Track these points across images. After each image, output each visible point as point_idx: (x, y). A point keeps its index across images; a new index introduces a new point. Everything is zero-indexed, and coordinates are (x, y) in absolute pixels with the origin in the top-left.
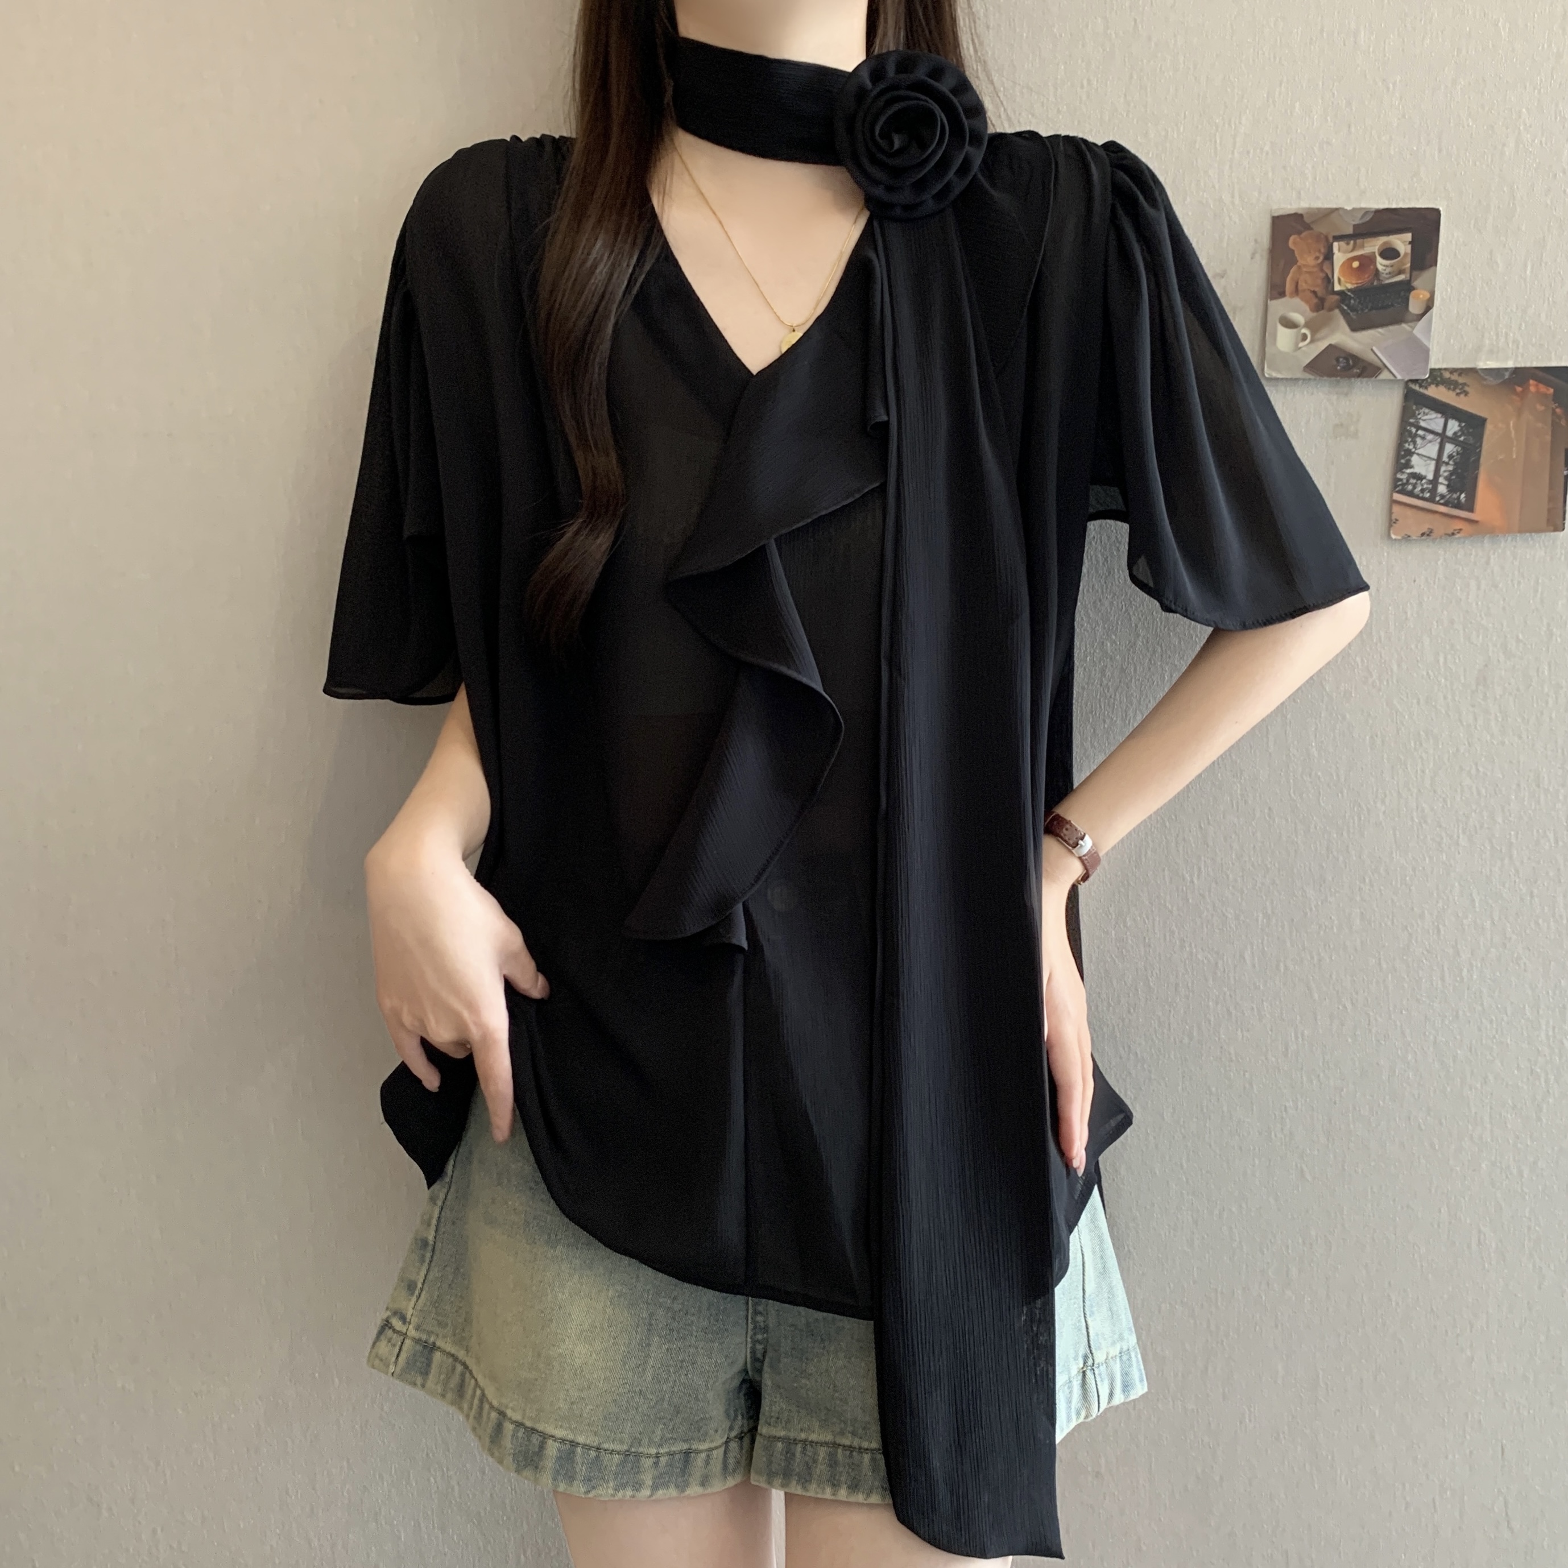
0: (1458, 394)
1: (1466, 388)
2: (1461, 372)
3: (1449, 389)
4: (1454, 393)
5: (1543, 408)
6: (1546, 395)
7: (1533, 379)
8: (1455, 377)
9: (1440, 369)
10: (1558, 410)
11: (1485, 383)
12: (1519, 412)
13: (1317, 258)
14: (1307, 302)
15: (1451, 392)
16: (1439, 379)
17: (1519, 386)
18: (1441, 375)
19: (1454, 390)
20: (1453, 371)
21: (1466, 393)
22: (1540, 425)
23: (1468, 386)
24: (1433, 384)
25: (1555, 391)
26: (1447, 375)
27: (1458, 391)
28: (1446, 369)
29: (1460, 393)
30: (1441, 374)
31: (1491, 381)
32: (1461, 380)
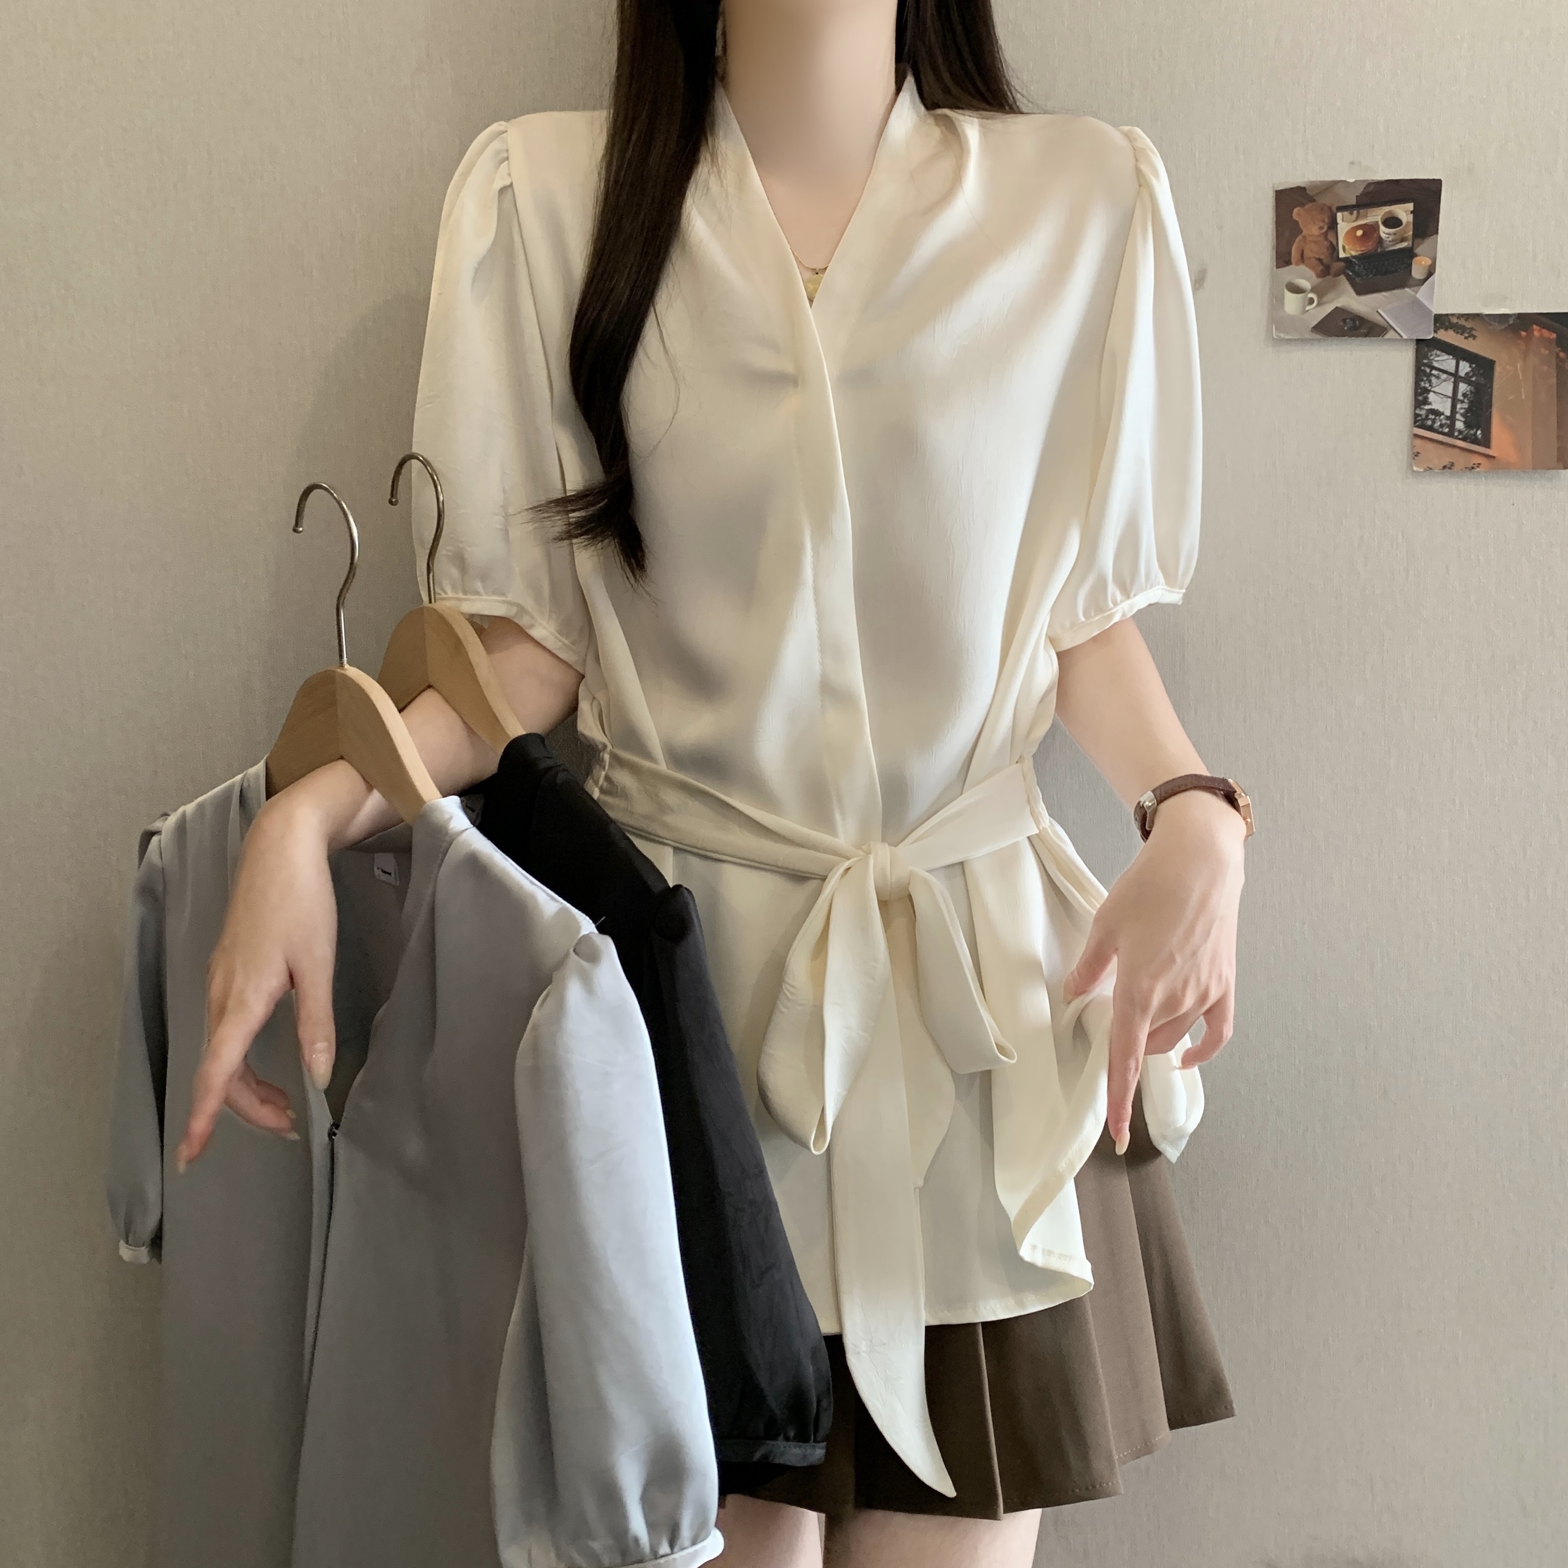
0: (1466, 338)
1: (1474, 333)
2: (1468, 317)
3: (1457, 333)
4: (1463, 337)
5: (1547, 352)
6: (1549, 340)
7: (1537, 325)
8: (1462, 322)
9: (1447, 315)
10: (1562, 355)
11: (1491, 327)
12: (1525, 356)
13: (1321, 228)
14: (1313, 268)
15: (1459, 335)
16: (1447, 324)
17: (1524, 331)
18: (1450, 322)
19: (1462, 334)
20: (1460, 316)
21: (1474, 337)
22: (1545, 368)
23: (1475, 330)
24: (1442, 328)
25: (1557, 336)
26: (1454, 320)
27: (1467, 335)
28: (1453, 315)
29: (1469, 337)
30: (1449, 319)
31: (1497, 327)
32: (1468, 325)
